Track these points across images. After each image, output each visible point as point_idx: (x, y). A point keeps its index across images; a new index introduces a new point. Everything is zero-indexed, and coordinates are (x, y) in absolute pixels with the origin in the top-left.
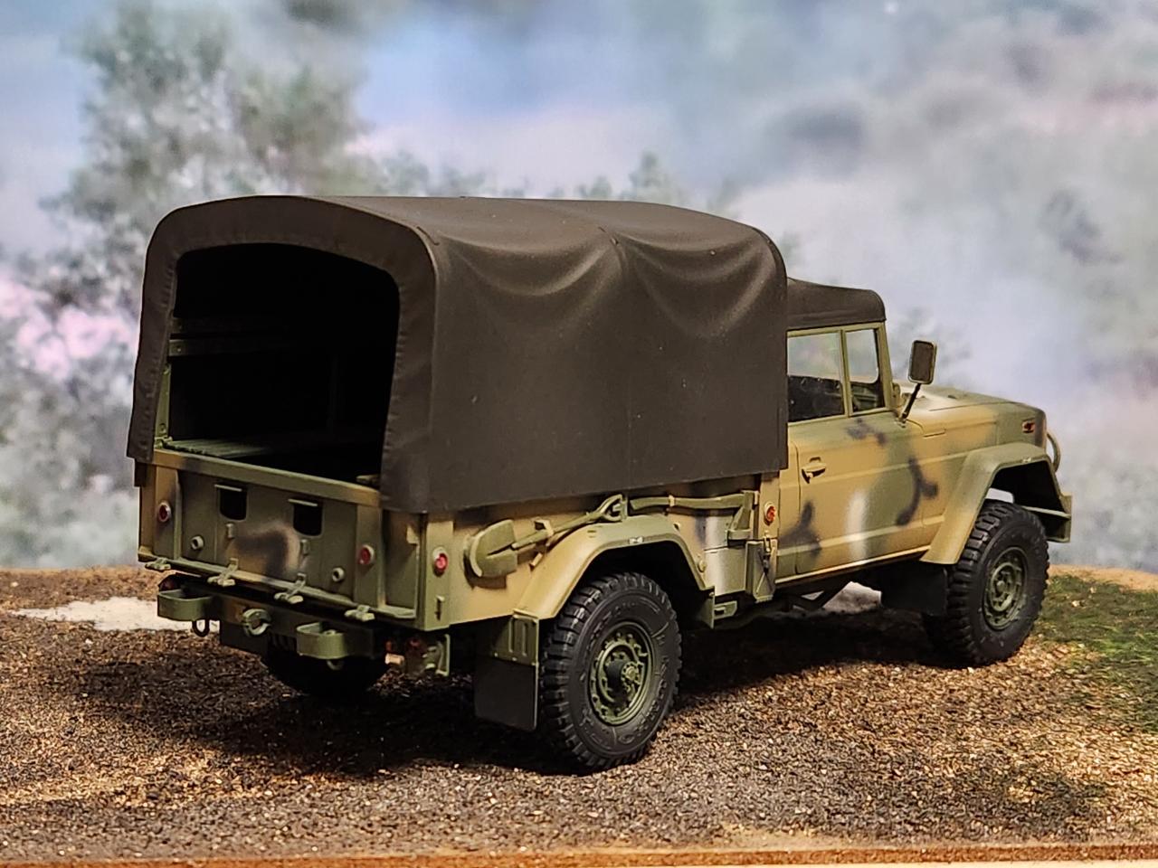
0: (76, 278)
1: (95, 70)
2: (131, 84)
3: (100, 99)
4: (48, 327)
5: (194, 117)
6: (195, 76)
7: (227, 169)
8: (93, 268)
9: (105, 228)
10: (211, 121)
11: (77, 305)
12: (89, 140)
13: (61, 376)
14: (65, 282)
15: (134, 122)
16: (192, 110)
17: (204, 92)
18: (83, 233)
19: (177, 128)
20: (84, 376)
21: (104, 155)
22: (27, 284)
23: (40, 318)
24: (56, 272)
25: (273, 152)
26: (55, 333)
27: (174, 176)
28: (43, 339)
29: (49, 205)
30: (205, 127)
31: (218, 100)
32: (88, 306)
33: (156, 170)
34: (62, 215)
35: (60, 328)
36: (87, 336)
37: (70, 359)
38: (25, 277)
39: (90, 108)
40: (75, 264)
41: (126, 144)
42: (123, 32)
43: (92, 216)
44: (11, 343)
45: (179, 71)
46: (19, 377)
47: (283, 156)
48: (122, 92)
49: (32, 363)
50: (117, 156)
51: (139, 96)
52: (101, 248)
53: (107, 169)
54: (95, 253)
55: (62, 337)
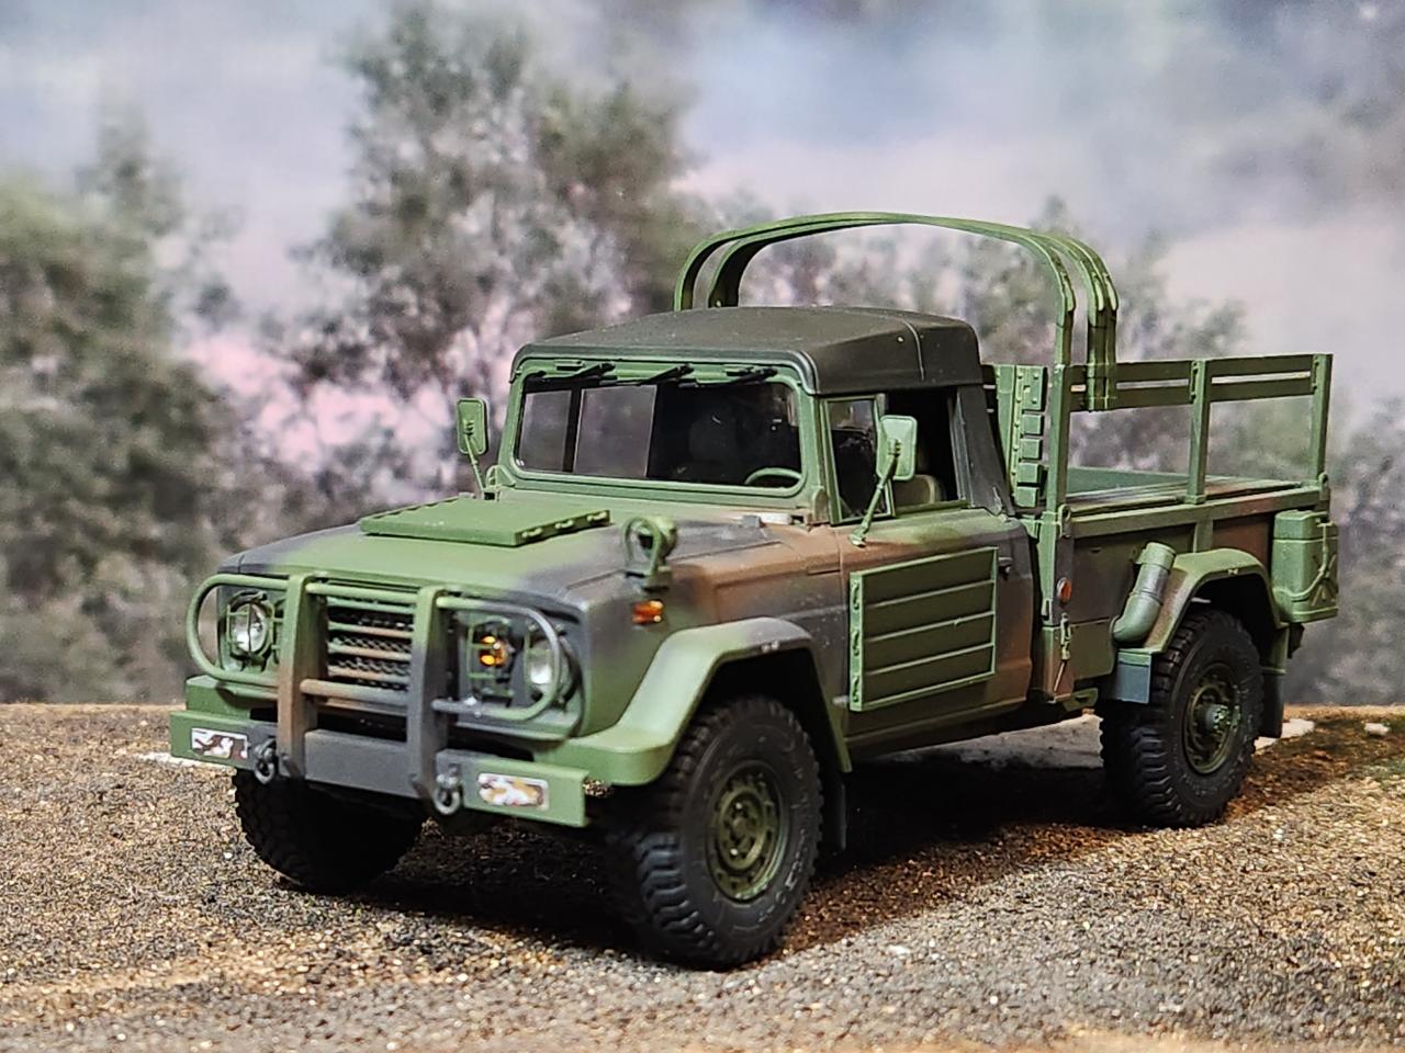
0: (331, 345)
1: (361, 84)
2: (405, 104)
3: (367, 122)
4: (296, 407)
5: (484, 144)
6: (486, 95)
7: (522, 212)
8: (353, 333)
9: (369, 283)
10: (504, 151)
11: (333, 380)
12: (353, 173)
13: (311, 469)
14: (317, 350)
15: (408, 150)
16: (482, 137)
17: (496, 114)
18: (343, 290)
19: (463, 158)
20: (339, 469)
21: (370, 192)
22: (273, 352)
23: (287, 395)
24: (308, 338)
25: (579, 189)
26: (305, 414)
27: (456, 219)
28: (290, 421)
29: (301, 254)
30: (496, 158)
31: (513, 124)
32: (346, 380)
33: (434, 210)
34: (320, 266)
35: (312, 409)
36: (346, 417)
37: (322, 446)
38: (270, 343)
39: (356, 133)
40: (331, 328)
41: (396, 178)
42: (397, 38)
43: (353, 268)
44: (250, 425)
45: (465, 87)
46: (259, 468)
47: (593, 195)
48: (395, 113)
49: (276, 451)
50: (386, 194)
51: (413, 116)
52: (364, 308)
53: (373, 209)
54: (356, 314)
55: (314, 420)
